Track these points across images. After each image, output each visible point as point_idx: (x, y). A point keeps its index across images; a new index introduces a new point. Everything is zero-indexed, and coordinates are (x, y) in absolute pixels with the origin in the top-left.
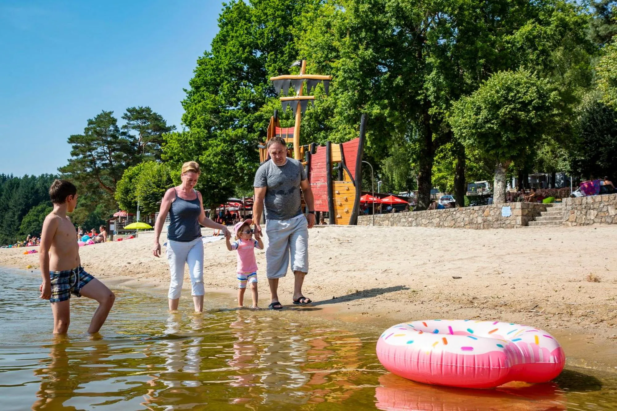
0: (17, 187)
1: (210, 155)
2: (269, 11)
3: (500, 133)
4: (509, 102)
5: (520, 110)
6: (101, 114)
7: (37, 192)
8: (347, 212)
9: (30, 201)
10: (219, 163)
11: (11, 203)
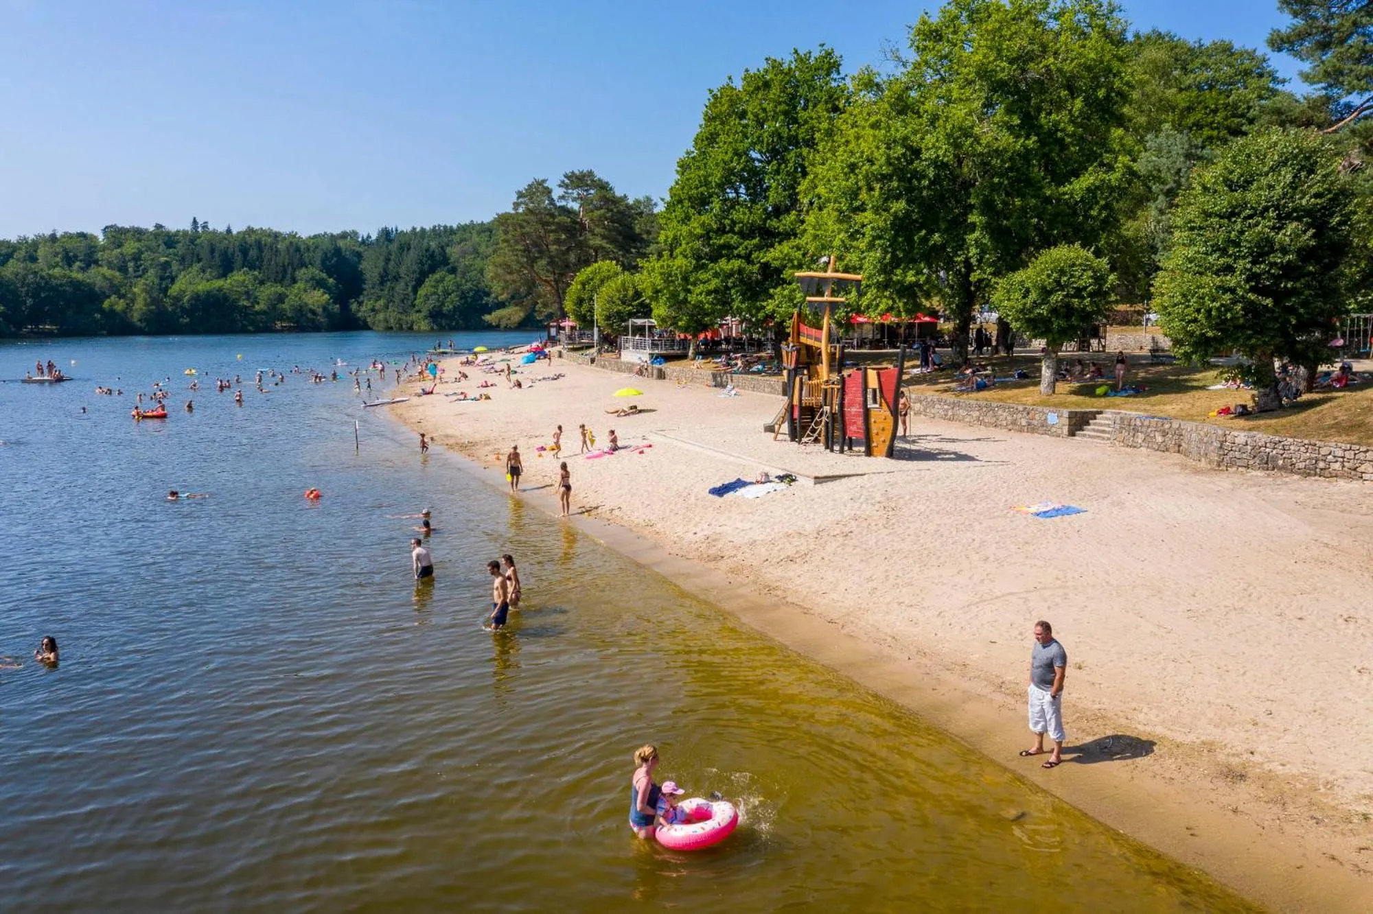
0: (409, 249)
1: (701, 294)
2: (769, 107)
3: (1050, 318)
4: (1062, 288)
5: (1074, 296)
6: (533, 184)
7: (432, 256)
8: (884, 441)
9: (426, 267)
10: (712, 303)
11: (403, 270)
